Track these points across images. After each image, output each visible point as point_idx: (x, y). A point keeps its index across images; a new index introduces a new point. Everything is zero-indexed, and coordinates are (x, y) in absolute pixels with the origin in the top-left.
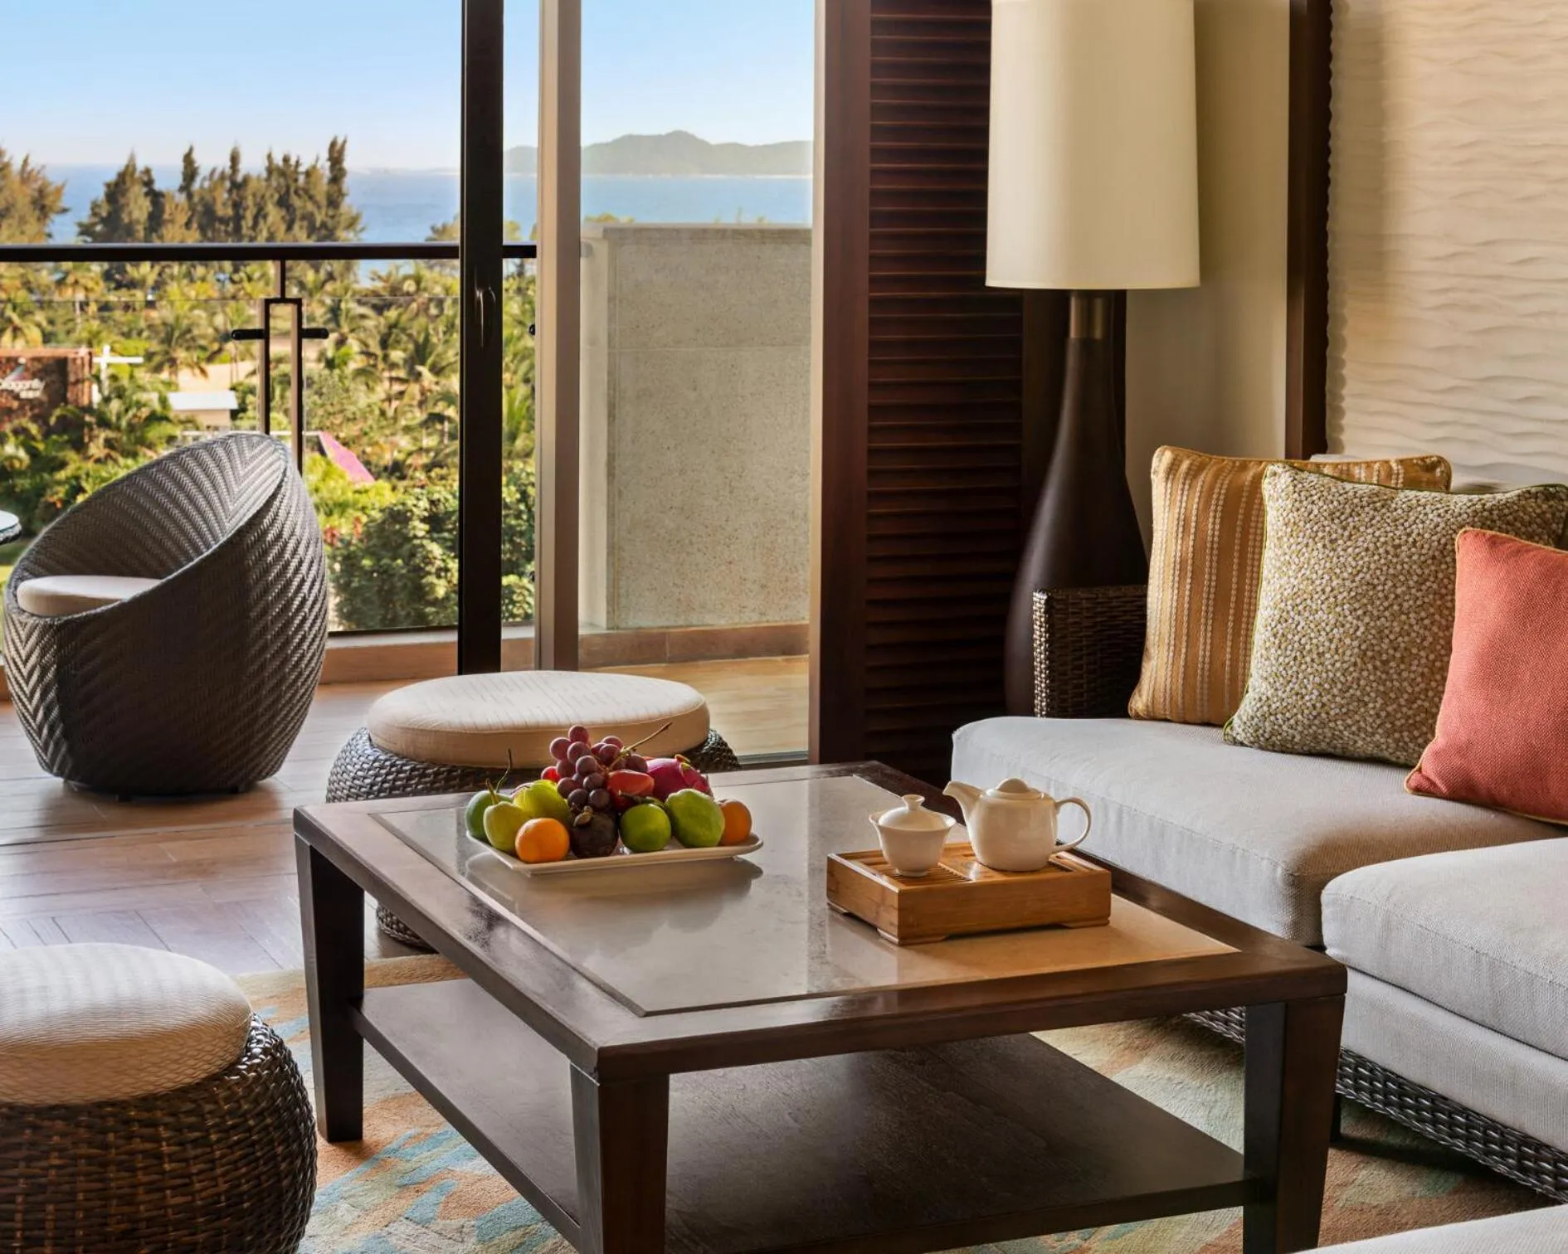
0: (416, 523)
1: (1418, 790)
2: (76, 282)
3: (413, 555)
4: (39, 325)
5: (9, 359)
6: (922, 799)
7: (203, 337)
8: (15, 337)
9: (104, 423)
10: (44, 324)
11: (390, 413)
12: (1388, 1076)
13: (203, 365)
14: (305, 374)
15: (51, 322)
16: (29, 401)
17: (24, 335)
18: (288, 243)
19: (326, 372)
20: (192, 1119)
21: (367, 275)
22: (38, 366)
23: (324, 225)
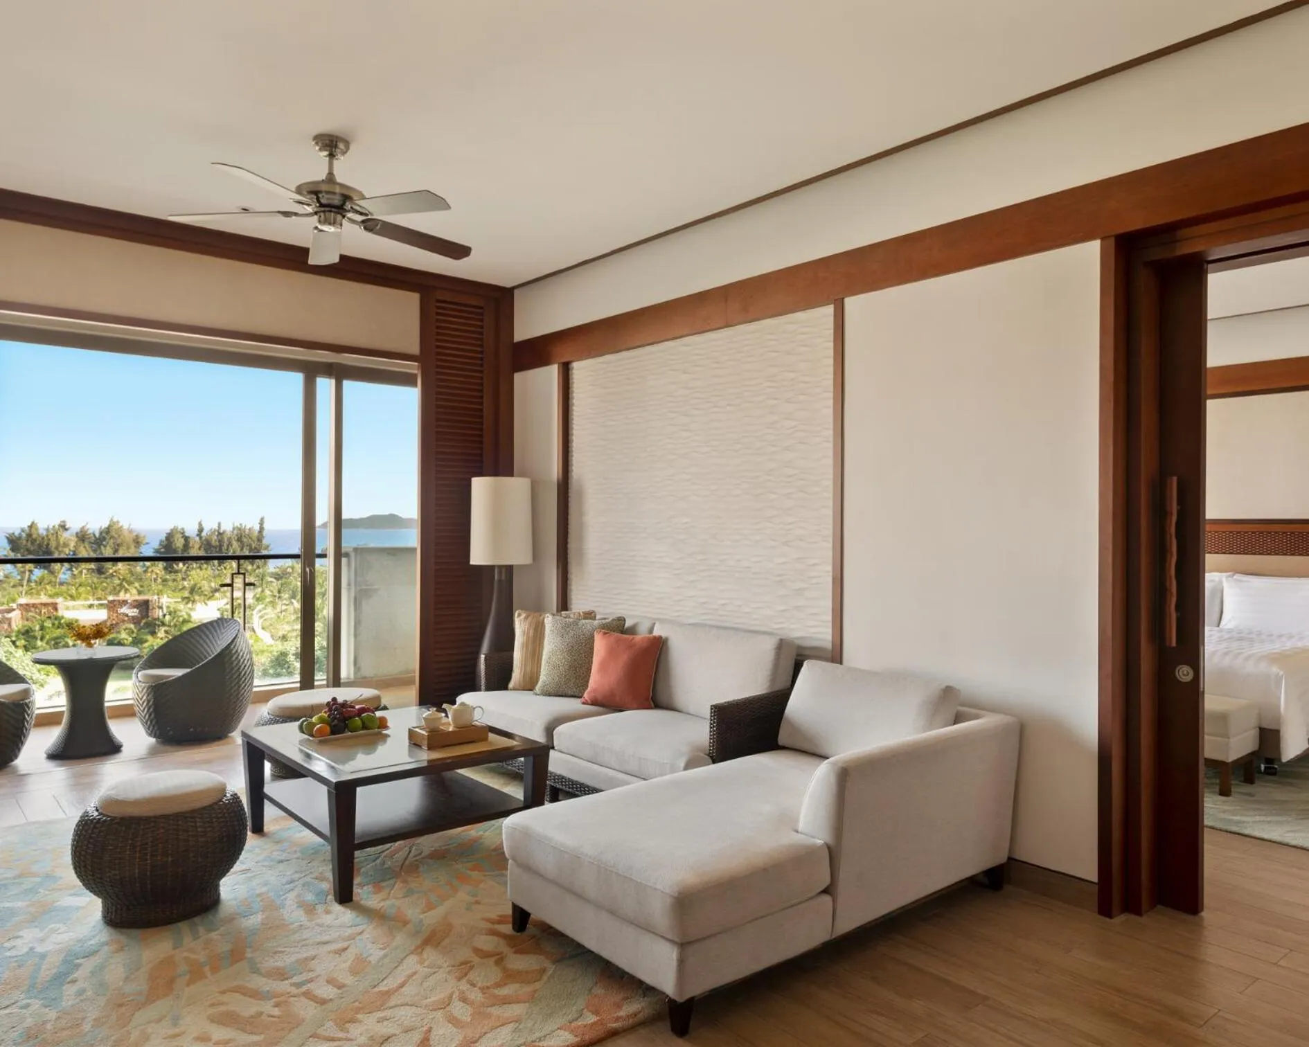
0: (290, 656)
1: (584, 703)
2: (152, 571)
3: (289, 667)
4: (136, 588)
5: (123, 601)
6: (435, 709)
7: (206, 591)
8: (126, 593)
9: (163, 624)
10: (138, 587)
11: (282, 617)
12: (570, 780)
13: (206, 601)
14: (247, 604)
15: (142, 586)
16: (133, 617)
17: (130, 592)
18: (242, 554)
19: (256, 603)
20: (208, 820)
21: (272, 566)
22: (136, 603)
23: (255, 548)
